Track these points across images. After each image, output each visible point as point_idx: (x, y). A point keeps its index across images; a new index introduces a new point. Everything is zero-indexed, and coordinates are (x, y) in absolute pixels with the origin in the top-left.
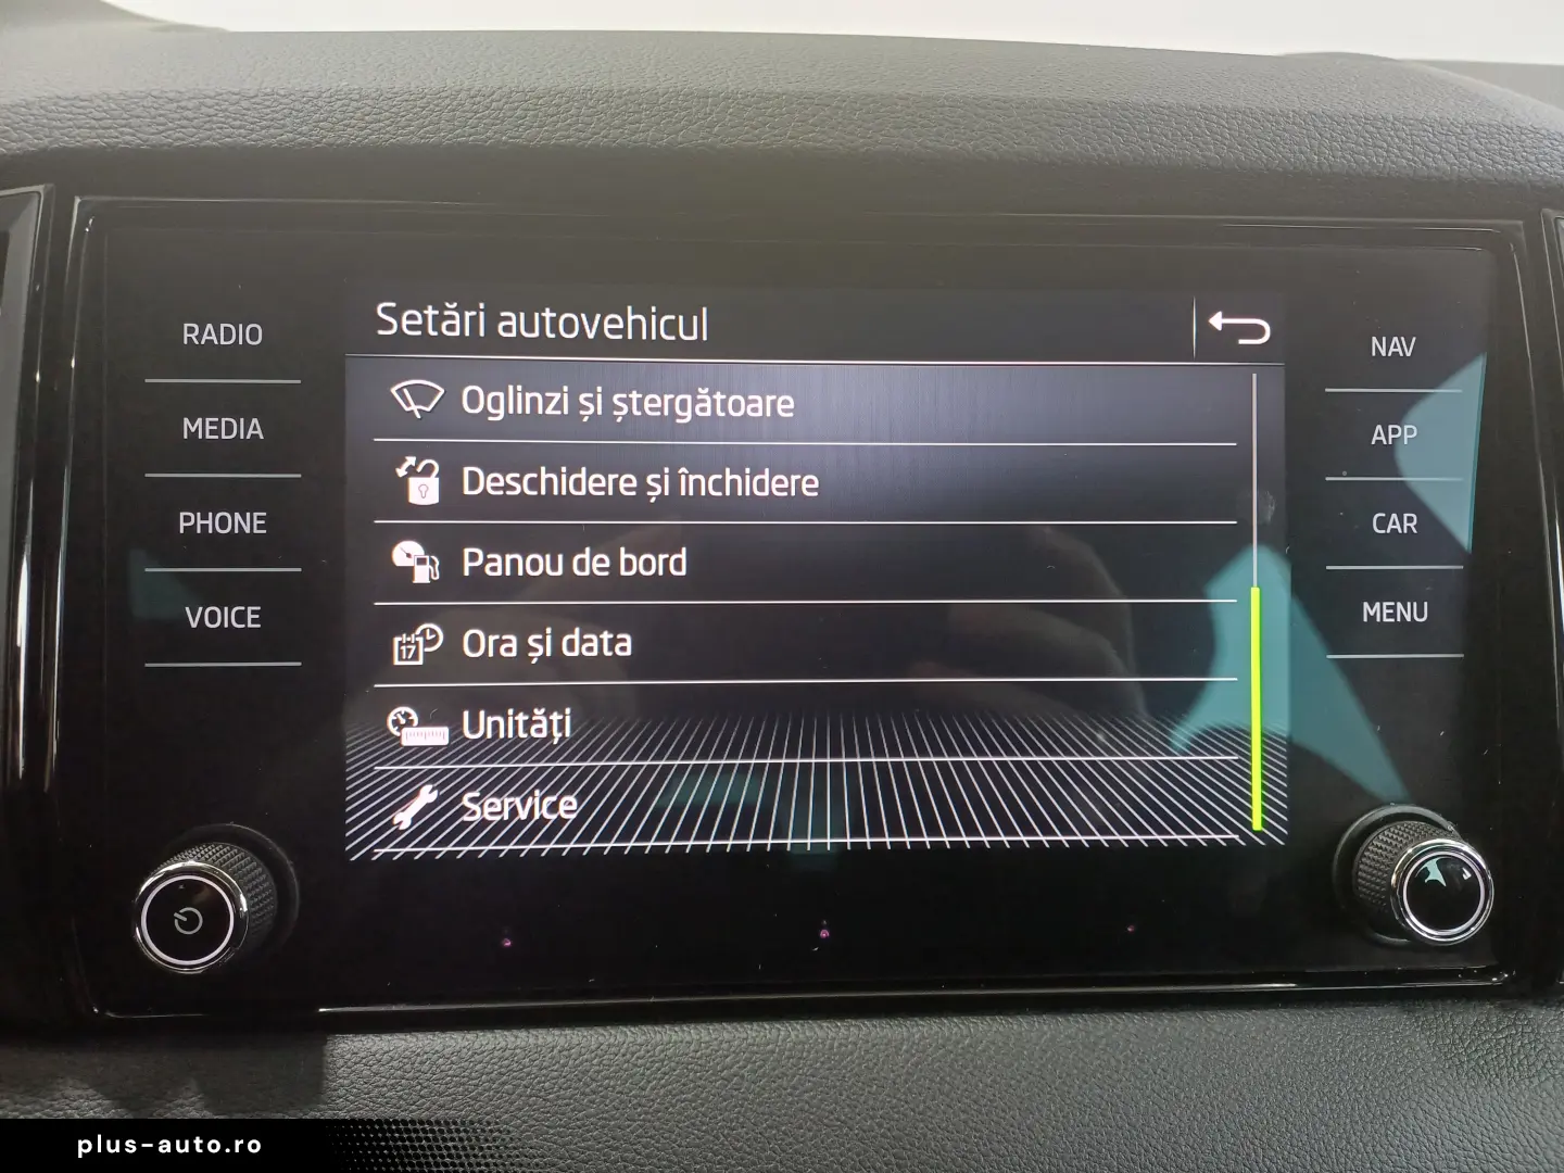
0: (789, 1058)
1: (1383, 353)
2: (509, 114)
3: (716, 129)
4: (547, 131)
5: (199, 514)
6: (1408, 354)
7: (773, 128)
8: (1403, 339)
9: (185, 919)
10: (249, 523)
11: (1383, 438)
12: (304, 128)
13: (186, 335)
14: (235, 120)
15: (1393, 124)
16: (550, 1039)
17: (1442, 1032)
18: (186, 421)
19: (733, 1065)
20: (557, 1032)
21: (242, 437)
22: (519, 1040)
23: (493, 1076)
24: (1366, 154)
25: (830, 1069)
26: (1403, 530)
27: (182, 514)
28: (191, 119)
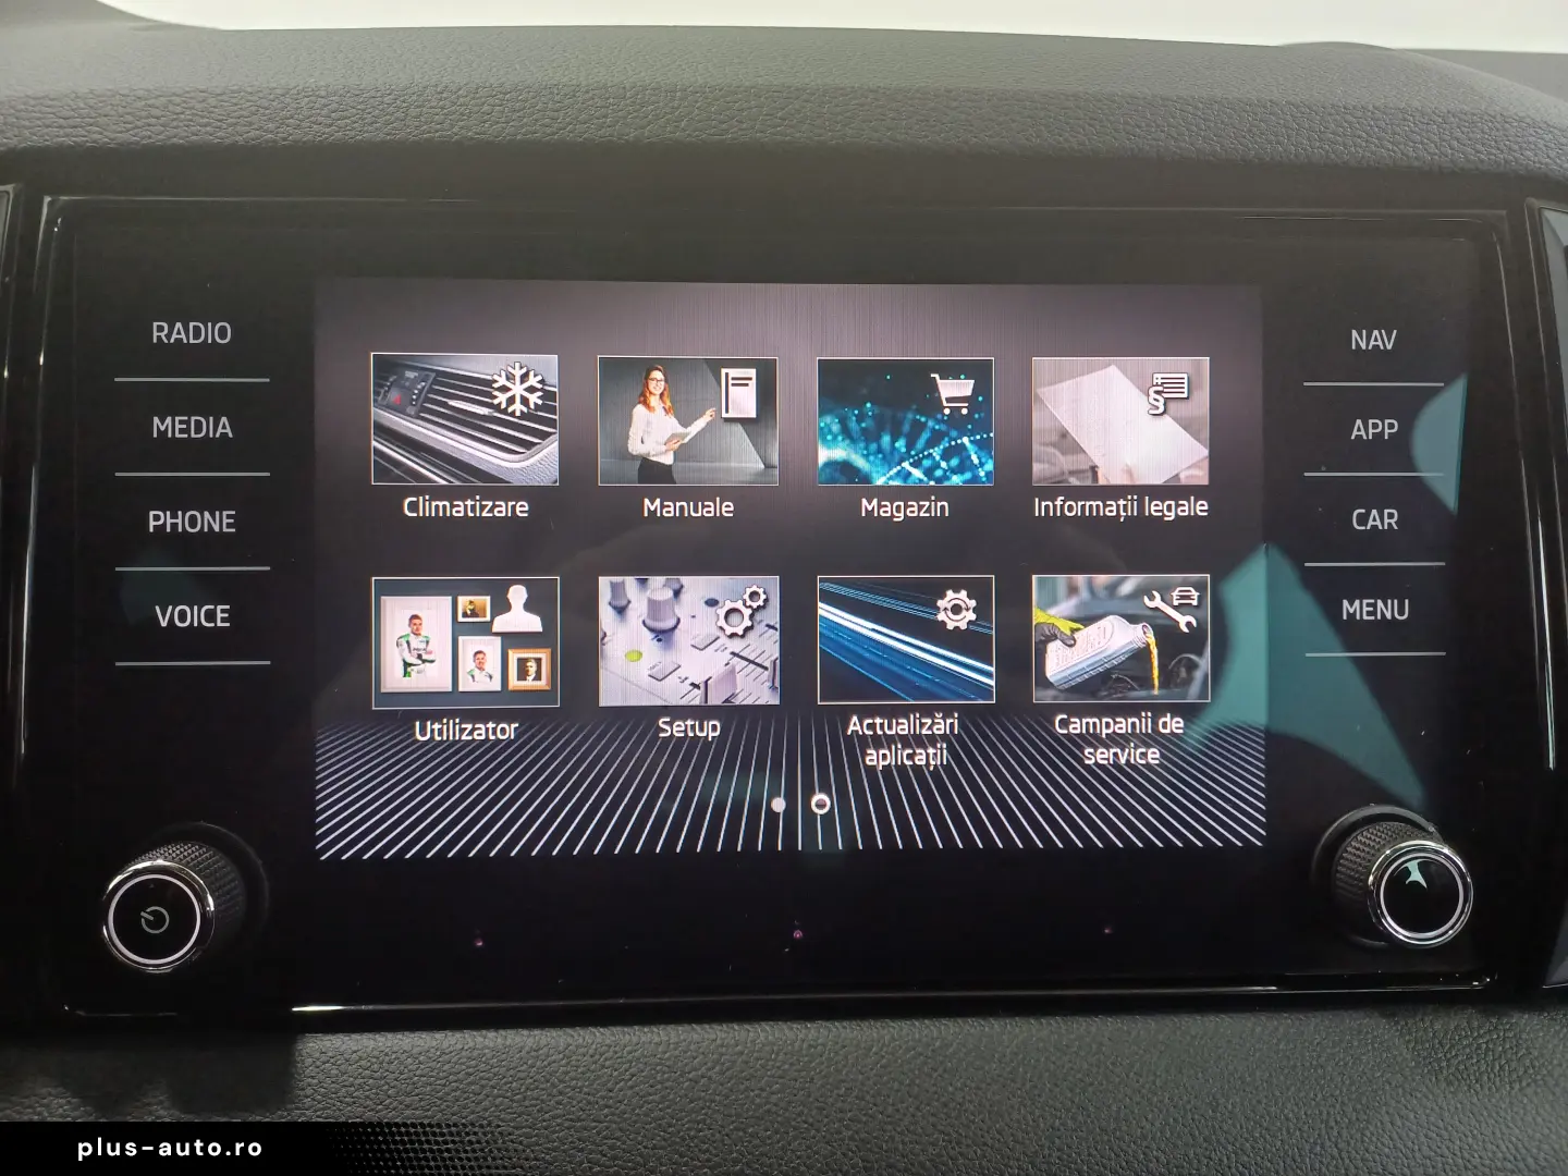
0: (757, 1060)
1: (1363, 346)
2: (476, 109)
3: (683, 123)
4: (513, 126)
5: (168, 513)
6: (1389, 347)
7: (741, 122)
8: (1383, 331)
9: (152, 918)
10: (219, 522)
11: (1363, 433)
12: (271, 126)
13: (155, 334)
14: (202, 117)
15: (1373, 113)
16: (518, 1039)
17: (1422, 1037)
18: (156, 420)
19: (700, 1067)
20: (525, 1032)
21: (211, 436)
22: (487, 1040)
23: (460, 1076)
24: (1345, 145)
25: (799, 1071)
26: (1383, 526)
27: (152, 513)
28: (158, 118)
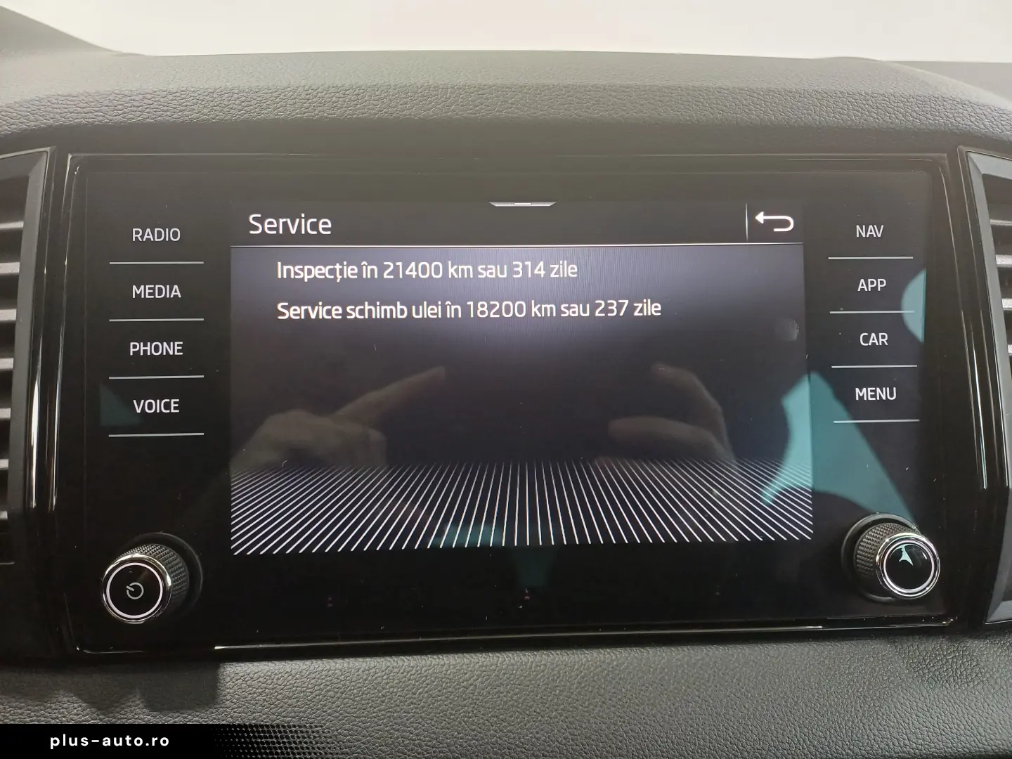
0: (504, 674)
1: (864, 235)
2: (328, 100)
3: (453, 107)
4: (351, 110)
5: (142, 344)
6: (879, 236)
7: (488, 106)
8: (875, 226)
9: (133, 590)
10: (173, 349)
11: (865, 287)
12: (206, 111)
13: (134, 236)
14: (164, 106)
15: (864, 96)
16: (357, 664)
17: (912, 655)
18: (134, 287)
19: (470, 679)
20: (361, 660)
21: (168, 296)
22: (337, 665)
23: (322, 686)
24: (848, 115)
25: (530, 681)
26: (879, 343)
27: (132, 344)
28: (138, 107)
